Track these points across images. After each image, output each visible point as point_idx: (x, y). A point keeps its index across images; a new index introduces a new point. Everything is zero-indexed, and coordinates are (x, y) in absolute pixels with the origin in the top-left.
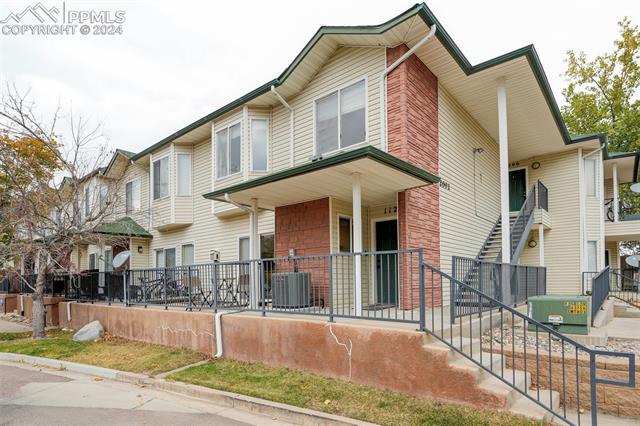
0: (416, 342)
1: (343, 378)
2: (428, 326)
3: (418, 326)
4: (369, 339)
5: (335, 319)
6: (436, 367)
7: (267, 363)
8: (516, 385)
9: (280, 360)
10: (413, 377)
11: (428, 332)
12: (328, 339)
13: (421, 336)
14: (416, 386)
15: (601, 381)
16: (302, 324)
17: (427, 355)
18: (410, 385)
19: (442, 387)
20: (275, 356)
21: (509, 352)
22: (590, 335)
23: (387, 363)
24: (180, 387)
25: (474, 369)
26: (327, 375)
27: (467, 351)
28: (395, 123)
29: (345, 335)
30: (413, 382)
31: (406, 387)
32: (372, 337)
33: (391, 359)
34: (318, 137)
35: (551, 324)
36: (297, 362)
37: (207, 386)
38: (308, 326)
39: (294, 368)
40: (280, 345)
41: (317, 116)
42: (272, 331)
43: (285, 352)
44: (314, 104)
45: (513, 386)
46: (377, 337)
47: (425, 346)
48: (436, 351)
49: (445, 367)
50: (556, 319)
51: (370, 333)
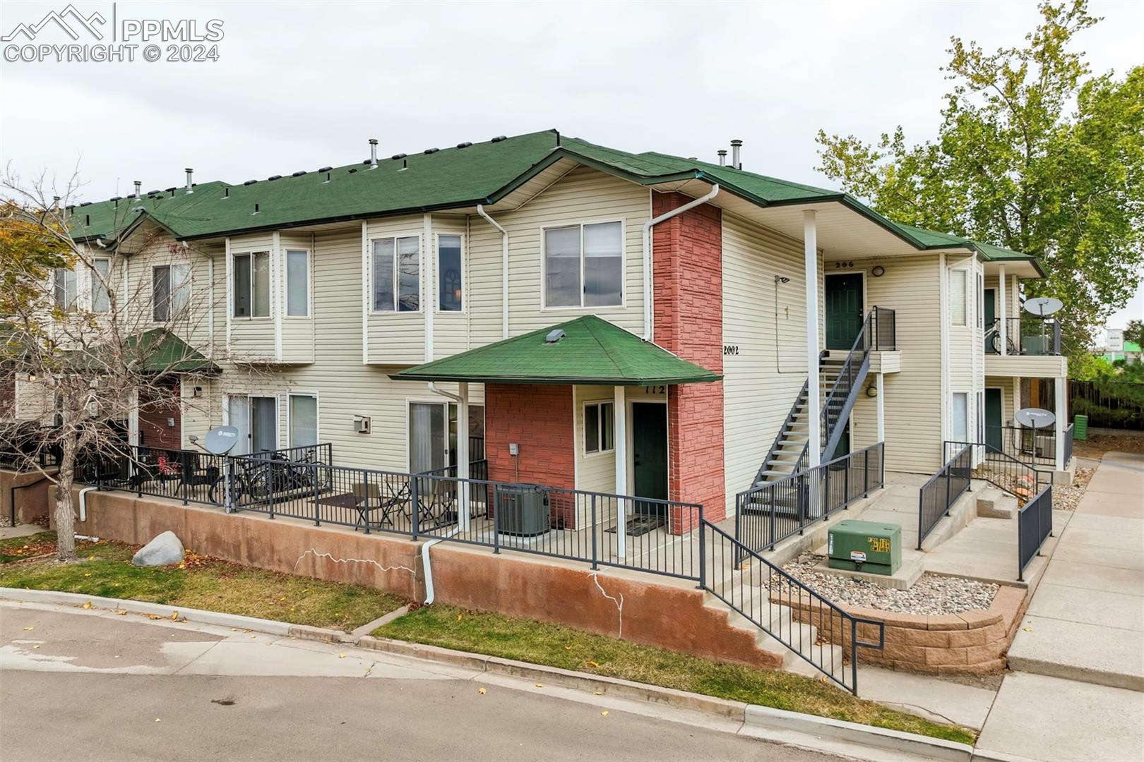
0: (697, 600)
1: (611, 634)
2: (709, 584)
3: (698, 584)
4: (643, 594)
5: (598, 566)
6: (717, 627)
7: (504, 613)
8: (792, 646)
9: (524, 611)
10: (692, 637)
11: (707, 590)
12: (592, 590)
13: (701, 596)
14: (695, 645)
15: (860, 644)
16: (556, 569)
17: (708, 615)
18: (690, 644)
19: (722, 647)
20: (517, 605)
21: (796, 604)
22: (894, 577)
23: (664, 620)
24: (403, 648)
25: (754, 630)
26: (590, 630)
27: (747, 611)
28: (665, 292)
29: (614, 587)
30: (692, 641)
31: (685, 646)
32: (646, 592)
33: (669, 616)
34: (548, 281)
35: (854, 561)
36: (549, 613)
37: (441, 645)
38: (566, 573)
39: (546, 621)
40: (525, 592)
41: (546, 248)
42: (513, 574)
43: (532, 602)
44: (542, 232)
45: (789, 647)
46: (652, 592)
47: (705, 606)
48: (716, 611)
49: (726, 627)
50: (859, 556)
51: (645, 589)
